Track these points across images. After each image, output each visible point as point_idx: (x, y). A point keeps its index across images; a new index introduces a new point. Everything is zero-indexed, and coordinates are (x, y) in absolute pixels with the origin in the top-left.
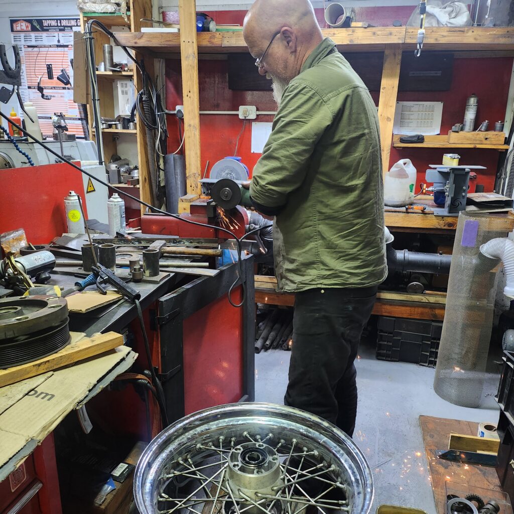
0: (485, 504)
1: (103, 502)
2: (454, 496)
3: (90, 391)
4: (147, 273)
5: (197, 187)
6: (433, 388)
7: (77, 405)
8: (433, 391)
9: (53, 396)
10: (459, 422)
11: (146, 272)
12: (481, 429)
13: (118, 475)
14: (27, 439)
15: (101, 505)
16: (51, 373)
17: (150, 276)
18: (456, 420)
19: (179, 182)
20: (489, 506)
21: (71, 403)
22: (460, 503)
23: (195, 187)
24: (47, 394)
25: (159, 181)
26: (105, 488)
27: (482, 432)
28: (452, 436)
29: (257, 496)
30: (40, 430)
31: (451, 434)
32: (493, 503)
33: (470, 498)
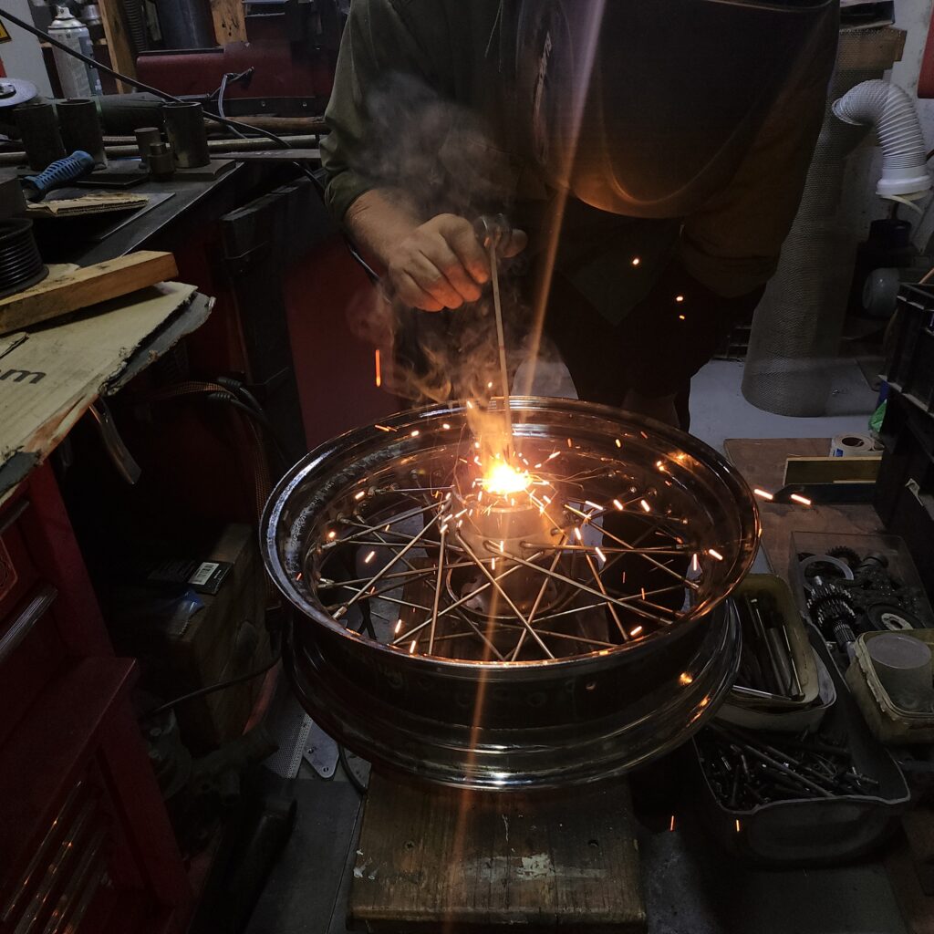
0: (862, 560)
1: (185, 631)
2: (807, 555)
3: (129, 361)
4: (183, 159)
5: (237, 26)
6: (741, 394)
7: (109, 387)
8: (742, 398)
9: (41, 376)
10: (794, 441)
11: (179, 157)
12: (837, 445)
13: (203, 583)
14: (6, 452)
15: (182, 636)
16: (21, 335)
17: (190, 167)
18: (788, 439)
19: (193, 26)
20: (870, 561)
21: (91, 384)
22: (819, 563)
23: (233, 27)
24: (25, 374)
25: (148, 28)
26: (183, 608)
27: (838, 450)
28: (790, 462)
29: (525, 548)
30: (33, 436)
31: (788, 459)
32: (876, 555)
33: (838, 553)
